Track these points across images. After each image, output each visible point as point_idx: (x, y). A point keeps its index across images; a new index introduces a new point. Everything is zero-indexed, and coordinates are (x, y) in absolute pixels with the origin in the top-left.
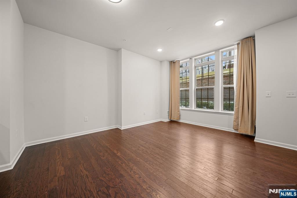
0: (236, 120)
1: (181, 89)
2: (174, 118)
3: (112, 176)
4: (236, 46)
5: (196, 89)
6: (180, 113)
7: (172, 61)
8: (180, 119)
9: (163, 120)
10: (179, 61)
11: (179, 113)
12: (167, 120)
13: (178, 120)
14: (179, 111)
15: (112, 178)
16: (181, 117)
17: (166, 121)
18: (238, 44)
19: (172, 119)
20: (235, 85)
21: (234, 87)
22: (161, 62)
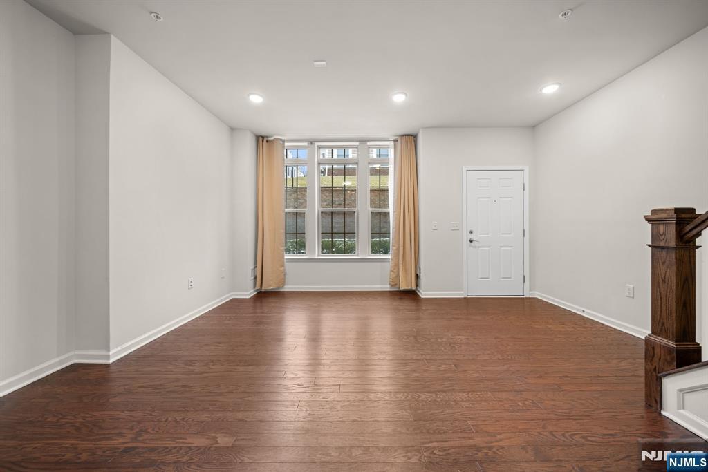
0: (394, 269)
1: (287, 210)
2: (269, 285)
4: (392, 143)
5: (322, 213)
6: (285, 270)
7: (263, 137)
8: (284, 284)
9: (237, 295)
10: (284, 141)
11: (282, 268)
12: (249, 293)
13: (279, 288)
14: (283, 266)
16: (288, 278)
17: (249, 295)
18: (395, 141)
19: (265, 288)
20: (391, 209)
21: (389, 213)
22: (232, 129)
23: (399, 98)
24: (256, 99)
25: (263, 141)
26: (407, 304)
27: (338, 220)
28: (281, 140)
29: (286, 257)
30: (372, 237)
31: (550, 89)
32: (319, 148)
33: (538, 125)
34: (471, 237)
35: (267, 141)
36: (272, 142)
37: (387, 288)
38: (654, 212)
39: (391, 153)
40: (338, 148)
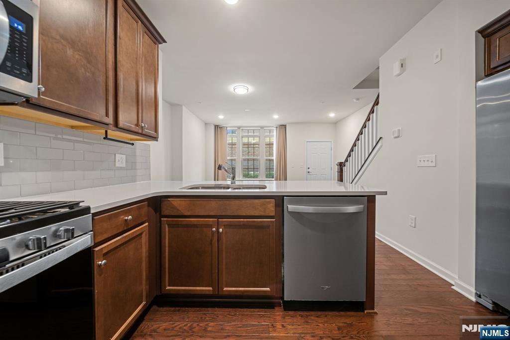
4: (275, 128)
5: (243, 159)
7: (218, 126)
18: (277, 127)
21: (273, 159)
22: (206, 124)
23: (276, 117)
24: (221, 117)
25: (217, 128)
27: (251, 163)
30: (266, 171)
31: (332, 115)
32: (242, 129)
33: (337, 122)
34: (309, 170)
35: (220, 128)
36: (222, 127)
39: (275, 133)
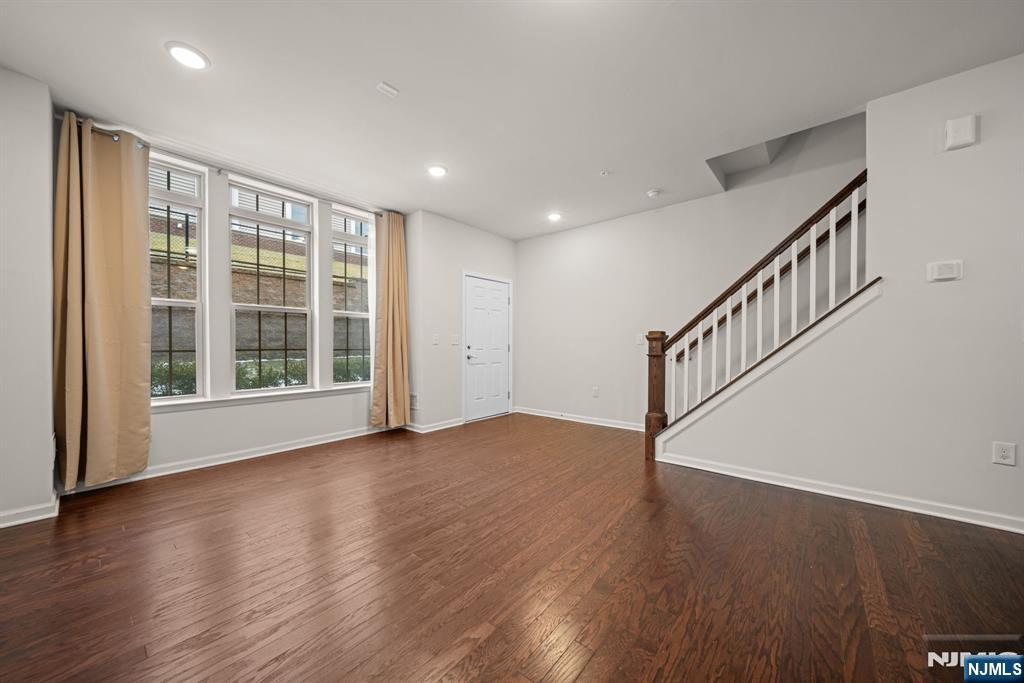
0: (380, 401)
1: (154, 301)
3: (613, 604)
5: (237, 312)
7: (80, 117)
10: (146, 147)
11: (145, 429)
15: (620, 603)
18: (377, 215)
20: (371, 316)
21: (367, 320)
23: (437, 172)
26: (398, 446)
28: (140, 141)
29: (153, 404)
30: (335, 355)
31: (554, 217)
32: (231, 184)
34: (469, 352)
35: (93, 131)
37: (363, 431)
38: (650, 333)
39: (371, 231)
40: (294, 202)
